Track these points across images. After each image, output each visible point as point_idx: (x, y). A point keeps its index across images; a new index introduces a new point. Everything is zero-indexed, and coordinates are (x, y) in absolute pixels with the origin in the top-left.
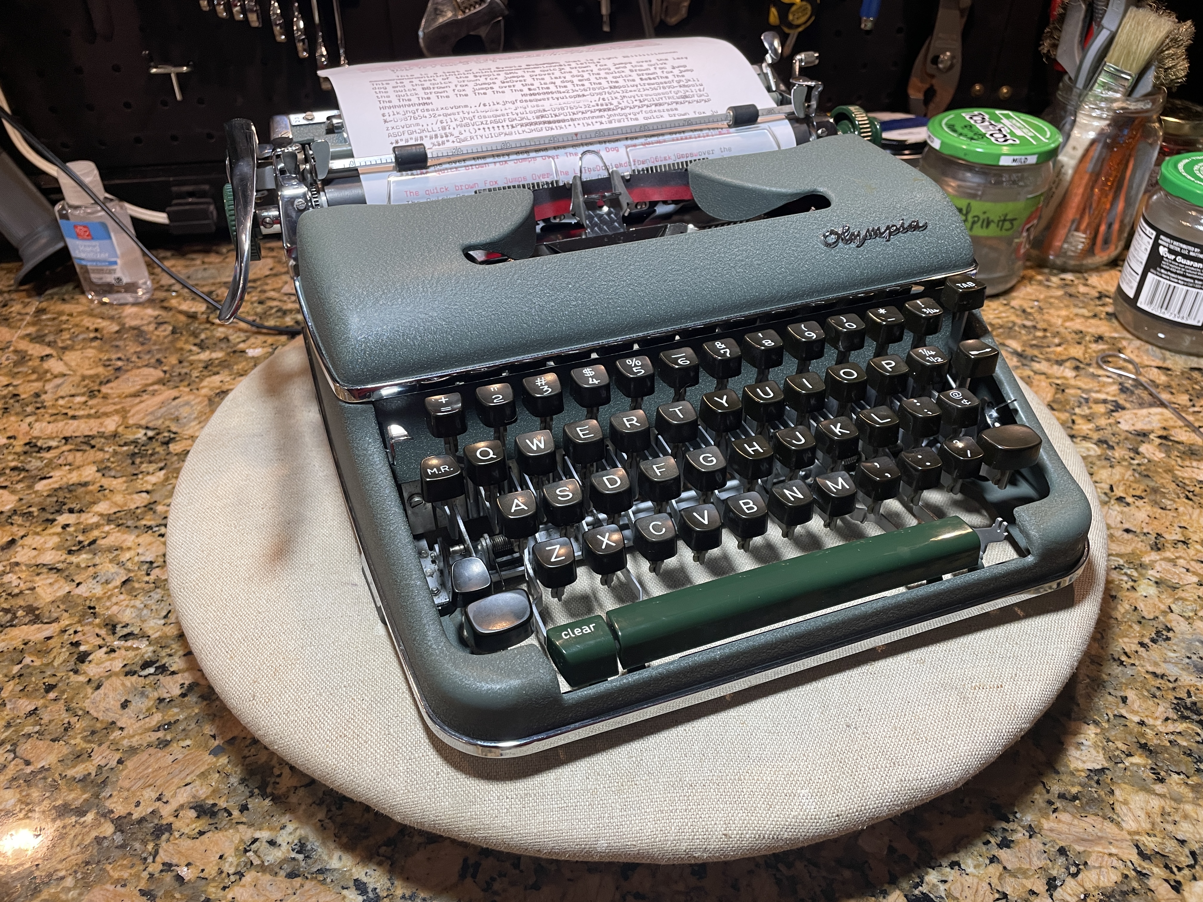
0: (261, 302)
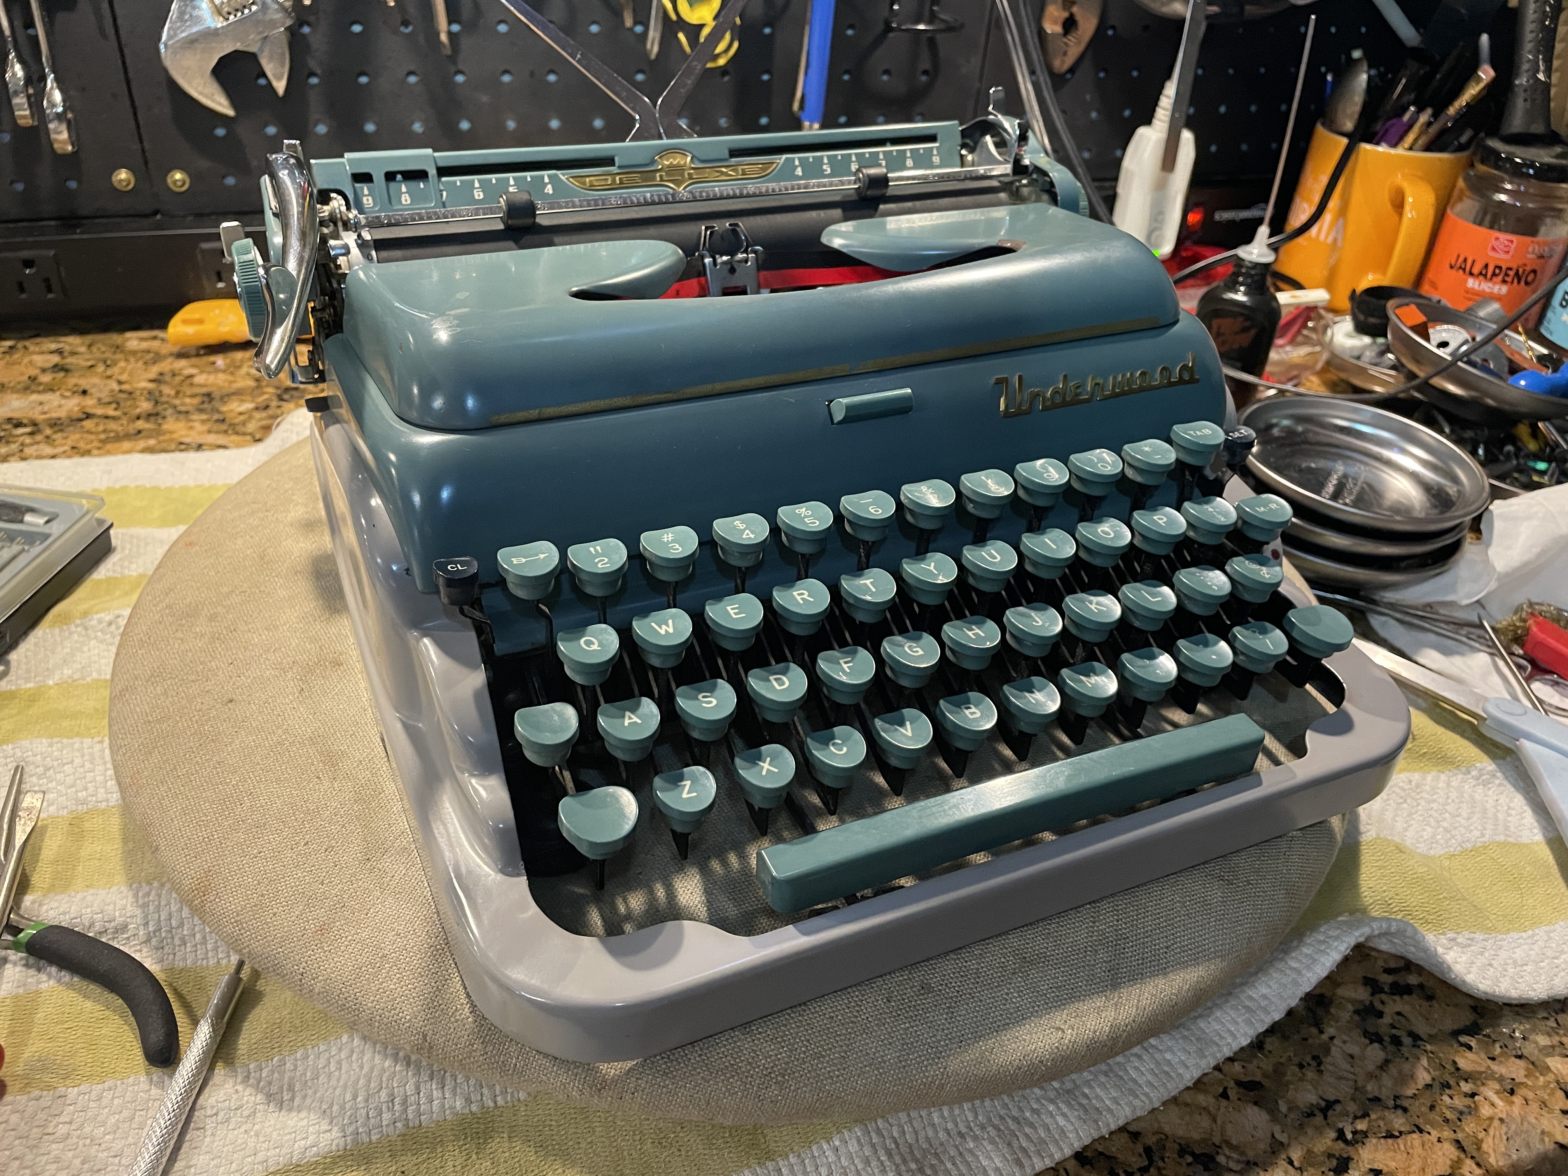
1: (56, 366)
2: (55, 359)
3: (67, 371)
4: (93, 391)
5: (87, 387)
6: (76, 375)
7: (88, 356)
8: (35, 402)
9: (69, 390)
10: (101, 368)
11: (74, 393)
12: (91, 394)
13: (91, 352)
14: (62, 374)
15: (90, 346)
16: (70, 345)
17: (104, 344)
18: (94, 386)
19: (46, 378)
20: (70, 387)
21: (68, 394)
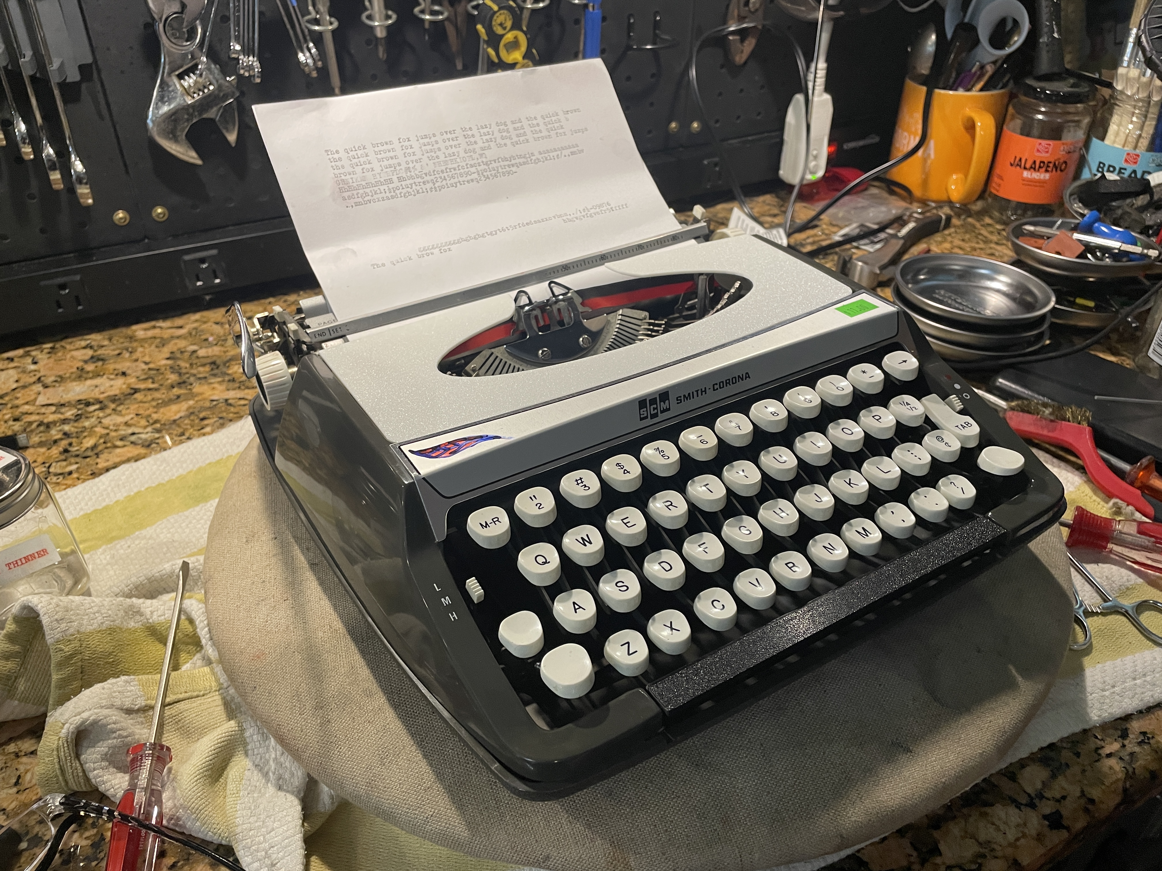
0: (16, 420)
1: (92, 357)
2: (90, 353)
3: (102, 360)
4: (128, 372)
5: (124, 370)
6: (112, 361)
7: (112, 348)
8: (92, 386)
9: (112, 374)
10: (127, 355)
11: (117, 375)
12: (129, 375)
13: (114, 344)
14: (100, 363)
15: (110, 339)
16: (95, 340)
17: (120, 337)
18: (128, 368)
19: (90, 367)
20: (111, 372)
21: (112, 377)
